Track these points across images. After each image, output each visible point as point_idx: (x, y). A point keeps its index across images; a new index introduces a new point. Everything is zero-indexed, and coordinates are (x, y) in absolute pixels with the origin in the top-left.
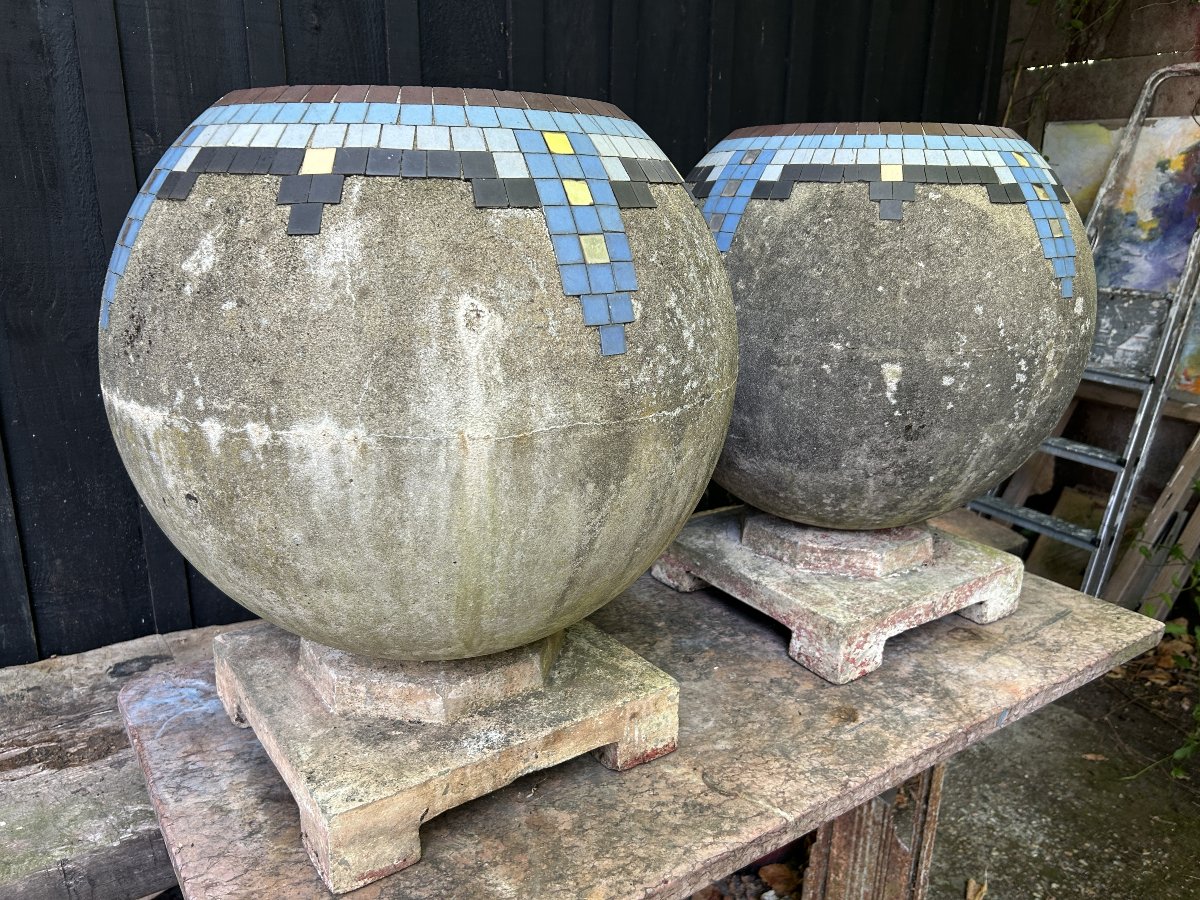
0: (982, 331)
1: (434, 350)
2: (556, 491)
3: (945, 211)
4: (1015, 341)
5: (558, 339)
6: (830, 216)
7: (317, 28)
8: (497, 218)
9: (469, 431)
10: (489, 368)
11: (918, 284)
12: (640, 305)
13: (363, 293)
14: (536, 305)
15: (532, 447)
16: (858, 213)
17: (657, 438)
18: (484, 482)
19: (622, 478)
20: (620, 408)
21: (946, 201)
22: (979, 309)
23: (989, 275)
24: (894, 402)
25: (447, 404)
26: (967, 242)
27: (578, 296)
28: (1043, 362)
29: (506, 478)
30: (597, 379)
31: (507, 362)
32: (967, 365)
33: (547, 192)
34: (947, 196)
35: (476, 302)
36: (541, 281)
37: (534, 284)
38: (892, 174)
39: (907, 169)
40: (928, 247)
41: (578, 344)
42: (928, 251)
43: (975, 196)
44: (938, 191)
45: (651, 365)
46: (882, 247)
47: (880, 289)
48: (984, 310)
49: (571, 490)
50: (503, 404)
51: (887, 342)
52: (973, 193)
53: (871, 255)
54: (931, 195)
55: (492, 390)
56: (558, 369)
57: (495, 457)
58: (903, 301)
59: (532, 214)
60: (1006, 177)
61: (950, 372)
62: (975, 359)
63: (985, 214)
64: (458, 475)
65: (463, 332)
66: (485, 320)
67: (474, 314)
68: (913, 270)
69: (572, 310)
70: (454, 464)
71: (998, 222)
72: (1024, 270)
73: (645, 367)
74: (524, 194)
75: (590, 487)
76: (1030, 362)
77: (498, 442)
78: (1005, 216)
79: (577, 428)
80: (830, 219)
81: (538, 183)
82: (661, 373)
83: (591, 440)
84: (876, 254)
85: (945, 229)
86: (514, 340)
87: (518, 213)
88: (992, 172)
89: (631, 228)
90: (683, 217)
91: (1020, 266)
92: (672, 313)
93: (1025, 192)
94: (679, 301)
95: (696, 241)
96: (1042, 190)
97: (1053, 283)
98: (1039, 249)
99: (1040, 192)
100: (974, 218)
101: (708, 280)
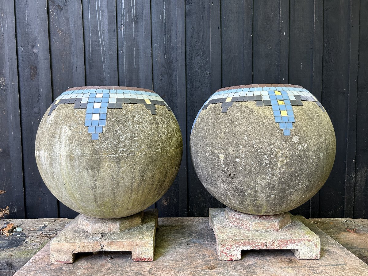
0: (247, 145)
1: (58, 137)
2: (81, 170)
3: (239, 109)
4: (261, 148)
5: (81, 135)
6: (211, 112)
7: (161, 79)
8: (77, 111)
9: (62, 154)
10: (66, 141)
11: (227, 130)
12: (105, 129)
13: (51, 126)
14: (78, 128)
15: (74, 159)
16: (217, 111)
17: (109, 161)
18: (65, 166)
19: (99, 170)
20: (96, 152)
22: (246, 138)
23: (250, 127)
24: (224, 166)
25: (59, 148)
26: (244, 118)
27: (88, 126)
28: (276, 156)
29: (69, 165)
30: (89, 145)
31: (70, 140)
32: (243, 155)
34: (242, 105)
35: (66, 127)
36: (80, 123)
37: (79, 124)
38: (229, 100)
39: (233, 98)
40: (231, 120)
41: (86, 137)
43: (251, 105)
44: (239, 104)
45: (106, 143)
46: (220, 120)
47: (218, 132)
48: (248, 138)
49: (84, 171)
50: (68, 149)
51: (219, 147)
52: (251, 103)
53: (217, 123)
54: (237, 105)
55: (66, 146)
56: (80, 142)
57: (66, 161)
58: (223, 135)
59: (84, 110)
60: (266, 98)
61: (238, 157)
62: (246, 154)
63: (252, 110)
64: (61, 164)
65: (63, 133)
66: (67, 131)
67: (65, 130)
68: (226, 126)
69: (86, 129)
70: (60, 161)
71: (257, 112)
72: (264, 126)
73: (104, 143)
74: (84, 105)
75: (90, 170)
76: (269, 156)
77: (67, 157)
78: (261, 110)
79: (84, 156)
81: (88, 104)
82: (110, 145)
83: (88, 159)
85: (238, 114)
86: (72, 135)
87: (81, 109)
88: (261, 97)
89: (109, 112)
90: (134, 111)
91: (263, 125)
92: (117, 132)
93: (273, 103)
94: (120, 129)
95: (136, 117)
96: (282, 102)
97: (278, 130)
98: (273, 120)
99: (280, 103)
100: (248, 111)
101: (137, 126)
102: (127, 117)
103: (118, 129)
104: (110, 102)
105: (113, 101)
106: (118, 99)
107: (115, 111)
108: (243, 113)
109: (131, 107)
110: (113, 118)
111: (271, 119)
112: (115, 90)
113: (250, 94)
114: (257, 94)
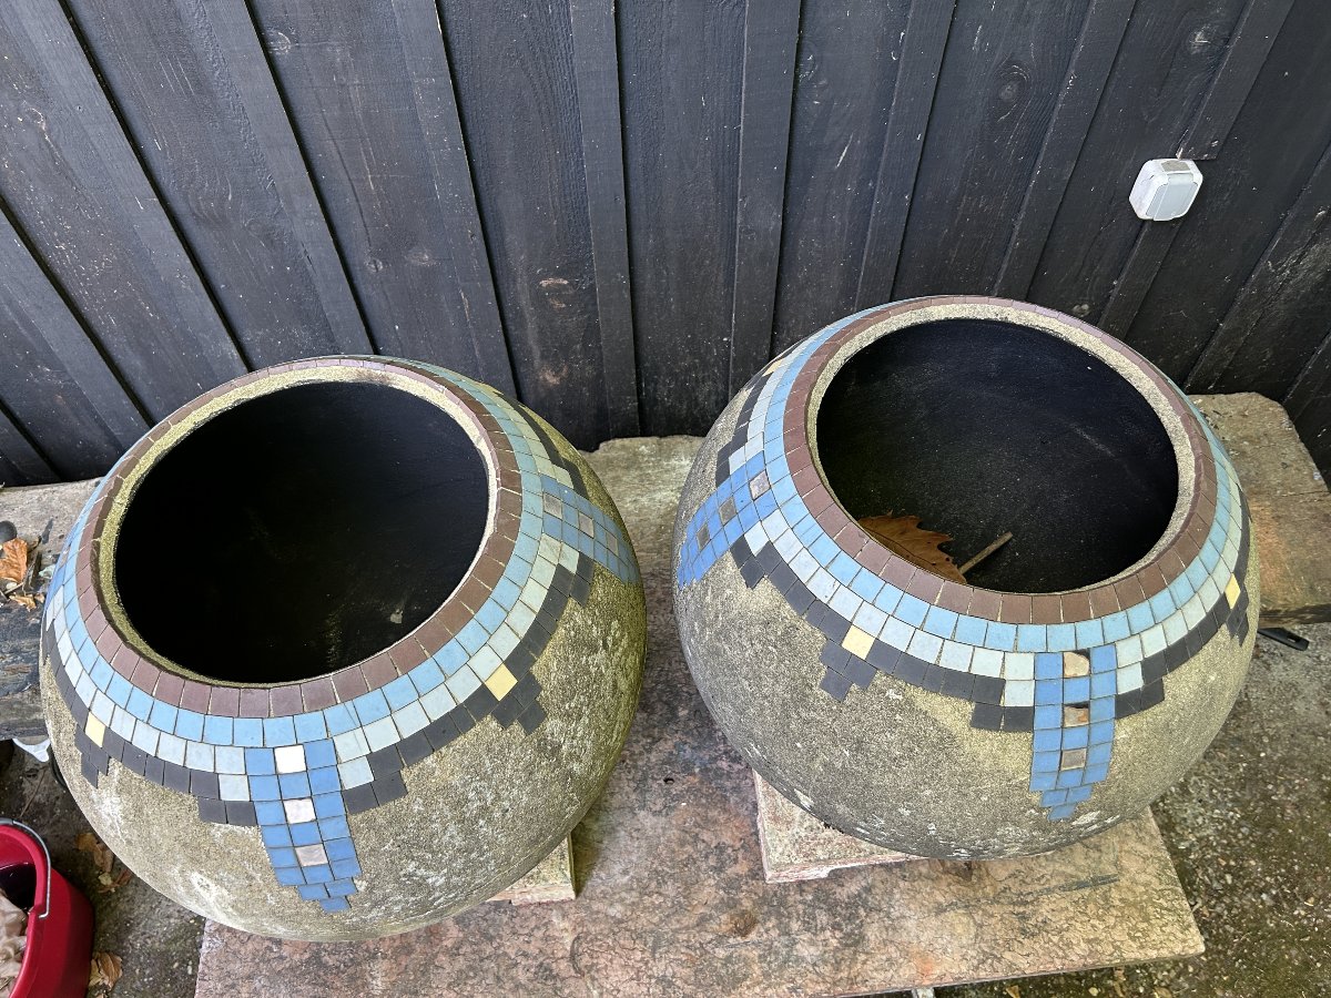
0: (904, 824)
1: (182, 890)
3: (898, 717)
4: (950, 839)
5: (278, 906)
6: (775, 647)
8: (219, 830)
11: (838, 764)
12: (364, 882)
14: (255, 888)
16: (802, 664)
21: (908, 706)
22: (904, 811)
23: (928, 792)
26: (910, 758)
27: (294, 885)
31: (236, 909)
33: (263, 813)
34: (909, 702)
35: (204, 879)
36: (257, 876)
38: (857, 644)
39: (879, 648)
40: (859, 742)
41: (298, 908)
42: (859, 746)
43: (953, 713)
44: (900, 690)
46: (813, 715)
47: (799, 745)
48: (911, 814)
51: (799, 781)
52: (949, 708)
53: (798, 714)
54: (891, 693)
56: (283, 917)
58: (818, 768)
59: (250, 831)
60: (1017, 696)
61: (865, 829)
63: (952, 738)
67: (204, 884)
68: (836, 752)
69: (288, 893)
71: (967, 749)
72: (984, 798)
74: (244, 814)
78: (987, 746)
80: (774, 650)
81: (258, 807)
84: (803, 715)
85: (888, 734)
87: (238, 829)
88: (998, 685)
89: (358, 830)
90: (455, 781)
91: (978, 794)
92: (409, 876)
93: (1042, 719)
94: (423, 862)
95: (471, 795)
96: (1081, 712)
97: (1033, 811)
98: (1022, 782)
99: (1073, 717)
100: (934, 735)
101: (481, 822)
102: (434, 817)
103: (411, 867)
104: (348, 786)
105: (358, 775)
106: (374, 759)
107: (380, 814)
108: (911, 737)
109: (439, 767)
110: (383, 841)
111: (1013, 782)
112: (349, 704)
113: (956, 659)
114: (986, 665)
